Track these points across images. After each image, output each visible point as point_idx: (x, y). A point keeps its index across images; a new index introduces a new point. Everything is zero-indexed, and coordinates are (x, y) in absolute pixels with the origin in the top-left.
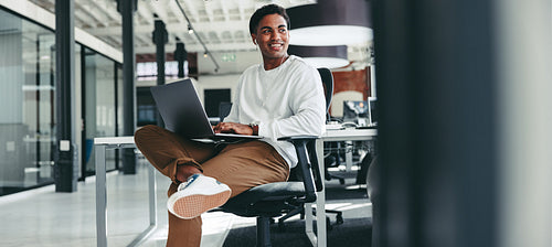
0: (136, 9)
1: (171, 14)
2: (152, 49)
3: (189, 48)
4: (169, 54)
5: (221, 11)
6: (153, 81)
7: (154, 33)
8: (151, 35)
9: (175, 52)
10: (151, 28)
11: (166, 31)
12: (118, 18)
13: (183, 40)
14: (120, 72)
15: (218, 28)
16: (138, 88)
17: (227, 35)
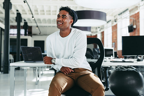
0: (11, 8)
1: (24, 10)
2: (15, 24)
3: (29, 24)
4: (22, 26)
5: (43, 11)
6: (15, 37)
7: (16, 18)
8: (15, 19)
9: (24, 26)
10: (15, 15)
11: (21, 17)
12: (3, 11)
13: (27, 21)
14: (3, 32)
15: (41, 17)
16: (10, 39)
17: (45, 20)
